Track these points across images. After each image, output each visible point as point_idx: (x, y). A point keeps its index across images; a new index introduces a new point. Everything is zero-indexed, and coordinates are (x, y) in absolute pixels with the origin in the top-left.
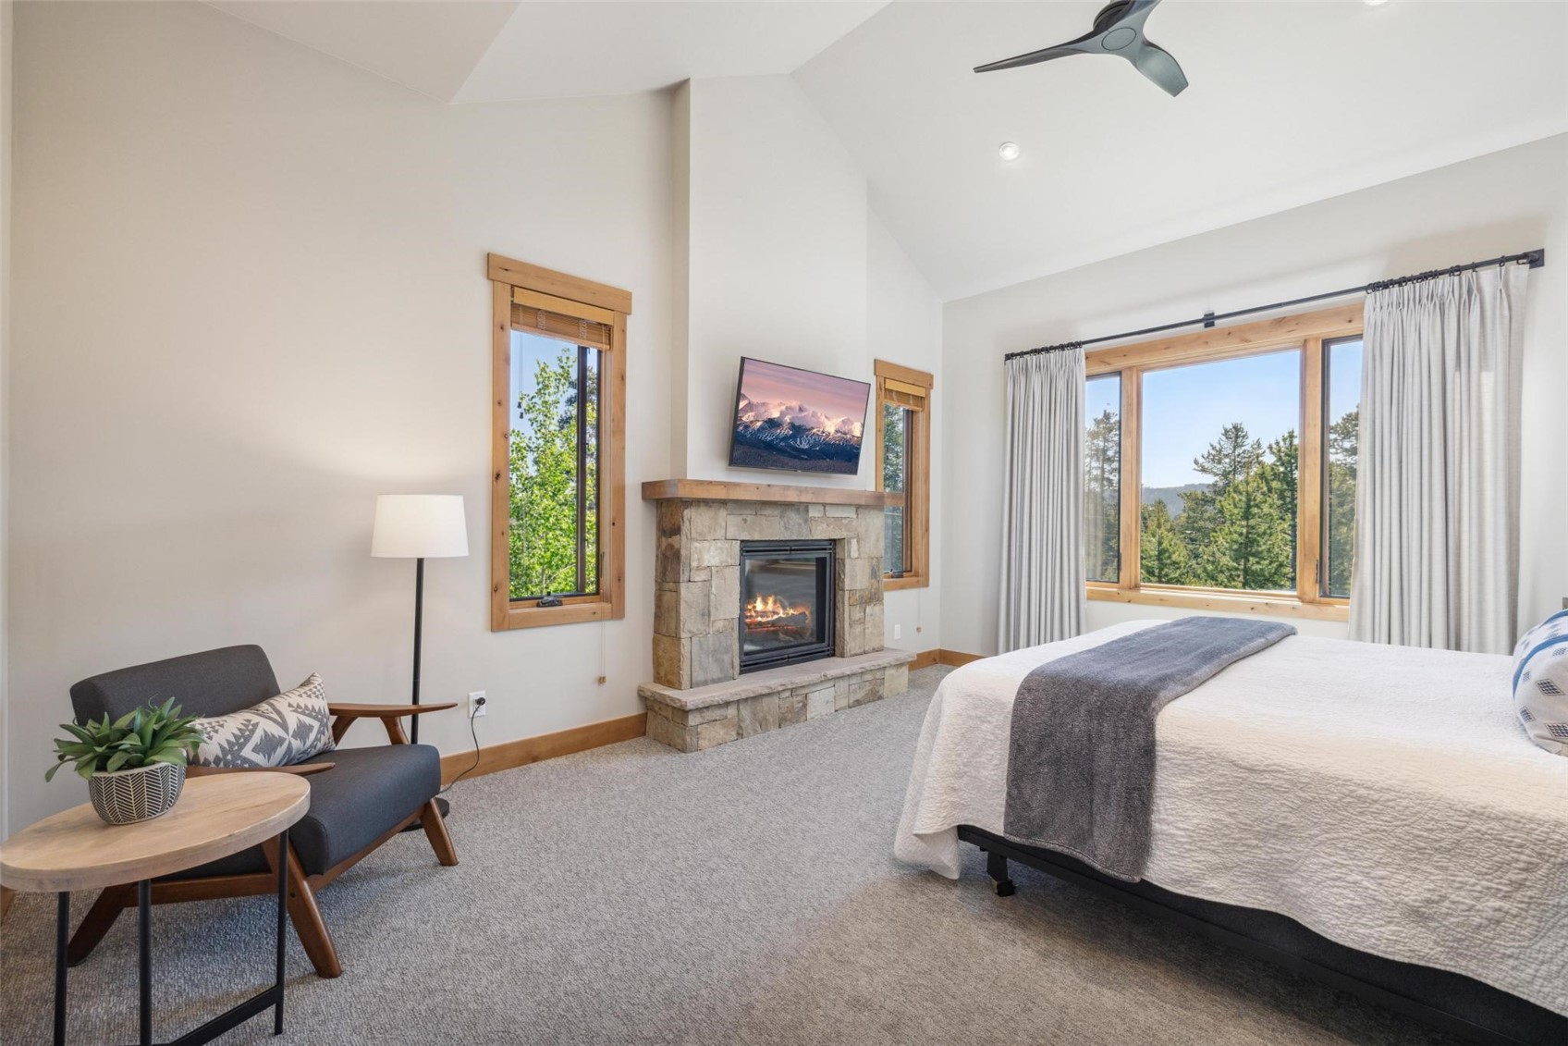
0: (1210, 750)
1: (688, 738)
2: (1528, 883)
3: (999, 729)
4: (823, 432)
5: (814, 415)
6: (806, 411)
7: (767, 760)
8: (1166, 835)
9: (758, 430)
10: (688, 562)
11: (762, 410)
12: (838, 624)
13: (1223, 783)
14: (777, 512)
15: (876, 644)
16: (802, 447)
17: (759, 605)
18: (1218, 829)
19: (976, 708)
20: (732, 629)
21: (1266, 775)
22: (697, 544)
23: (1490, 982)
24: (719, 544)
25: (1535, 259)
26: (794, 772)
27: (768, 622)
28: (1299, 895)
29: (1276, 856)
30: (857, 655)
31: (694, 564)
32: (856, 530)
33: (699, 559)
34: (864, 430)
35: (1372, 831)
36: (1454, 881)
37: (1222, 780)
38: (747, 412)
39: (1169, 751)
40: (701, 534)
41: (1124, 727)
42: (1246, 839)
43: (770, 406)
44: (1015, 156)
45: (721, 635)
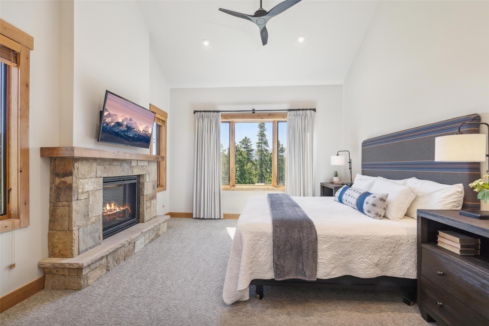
0: (331, 235)
1: (82, 282)
2: (395, 251)
3: (266, 242)
4: (138, 130)
5: (135, 123)
6: (132, 121)
7: (130, 278)
8: (322, 263)
9: (112, 126)
10: (77, 190)
11: (115, 118)
12: (141, 210)
13: (335, 244)
14: (119, 164)
15: (154, 215)
16: (130, 136)
17: (108, 207)
18: (334, 257)
19: (256, 236)
20: (99, 220)
21: (345, 239)
22: (81, 181)
23: (388, 275)
24: (93, 180)
25: (314, 110)
26: (148, 279)
27: (112, 214)
28: (353, 268)
29: (348, 260)
30: (148, 221)
31: (80, 191)
32: (148, 171)
33: (83, 188)
34: (152, 130)
35: (368, 247)
36: (382, 254)
37: (335, 243)
38: (108, 117)
39: (321, 238)
40: (83, 175)
41: (310, 233)
42: (340, 257)
43: (118, 116)
44: (208, 45)
45: (94, 224)
